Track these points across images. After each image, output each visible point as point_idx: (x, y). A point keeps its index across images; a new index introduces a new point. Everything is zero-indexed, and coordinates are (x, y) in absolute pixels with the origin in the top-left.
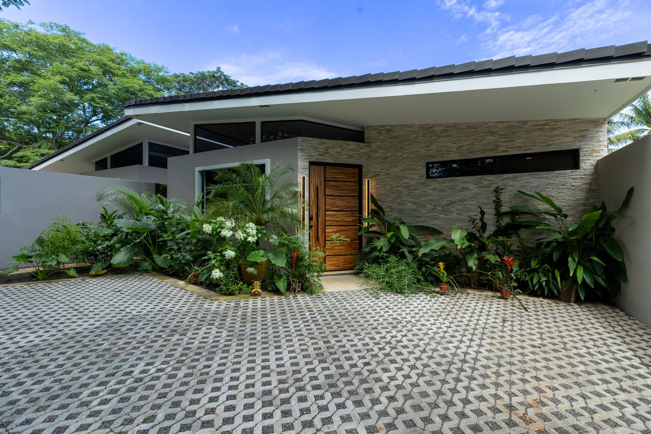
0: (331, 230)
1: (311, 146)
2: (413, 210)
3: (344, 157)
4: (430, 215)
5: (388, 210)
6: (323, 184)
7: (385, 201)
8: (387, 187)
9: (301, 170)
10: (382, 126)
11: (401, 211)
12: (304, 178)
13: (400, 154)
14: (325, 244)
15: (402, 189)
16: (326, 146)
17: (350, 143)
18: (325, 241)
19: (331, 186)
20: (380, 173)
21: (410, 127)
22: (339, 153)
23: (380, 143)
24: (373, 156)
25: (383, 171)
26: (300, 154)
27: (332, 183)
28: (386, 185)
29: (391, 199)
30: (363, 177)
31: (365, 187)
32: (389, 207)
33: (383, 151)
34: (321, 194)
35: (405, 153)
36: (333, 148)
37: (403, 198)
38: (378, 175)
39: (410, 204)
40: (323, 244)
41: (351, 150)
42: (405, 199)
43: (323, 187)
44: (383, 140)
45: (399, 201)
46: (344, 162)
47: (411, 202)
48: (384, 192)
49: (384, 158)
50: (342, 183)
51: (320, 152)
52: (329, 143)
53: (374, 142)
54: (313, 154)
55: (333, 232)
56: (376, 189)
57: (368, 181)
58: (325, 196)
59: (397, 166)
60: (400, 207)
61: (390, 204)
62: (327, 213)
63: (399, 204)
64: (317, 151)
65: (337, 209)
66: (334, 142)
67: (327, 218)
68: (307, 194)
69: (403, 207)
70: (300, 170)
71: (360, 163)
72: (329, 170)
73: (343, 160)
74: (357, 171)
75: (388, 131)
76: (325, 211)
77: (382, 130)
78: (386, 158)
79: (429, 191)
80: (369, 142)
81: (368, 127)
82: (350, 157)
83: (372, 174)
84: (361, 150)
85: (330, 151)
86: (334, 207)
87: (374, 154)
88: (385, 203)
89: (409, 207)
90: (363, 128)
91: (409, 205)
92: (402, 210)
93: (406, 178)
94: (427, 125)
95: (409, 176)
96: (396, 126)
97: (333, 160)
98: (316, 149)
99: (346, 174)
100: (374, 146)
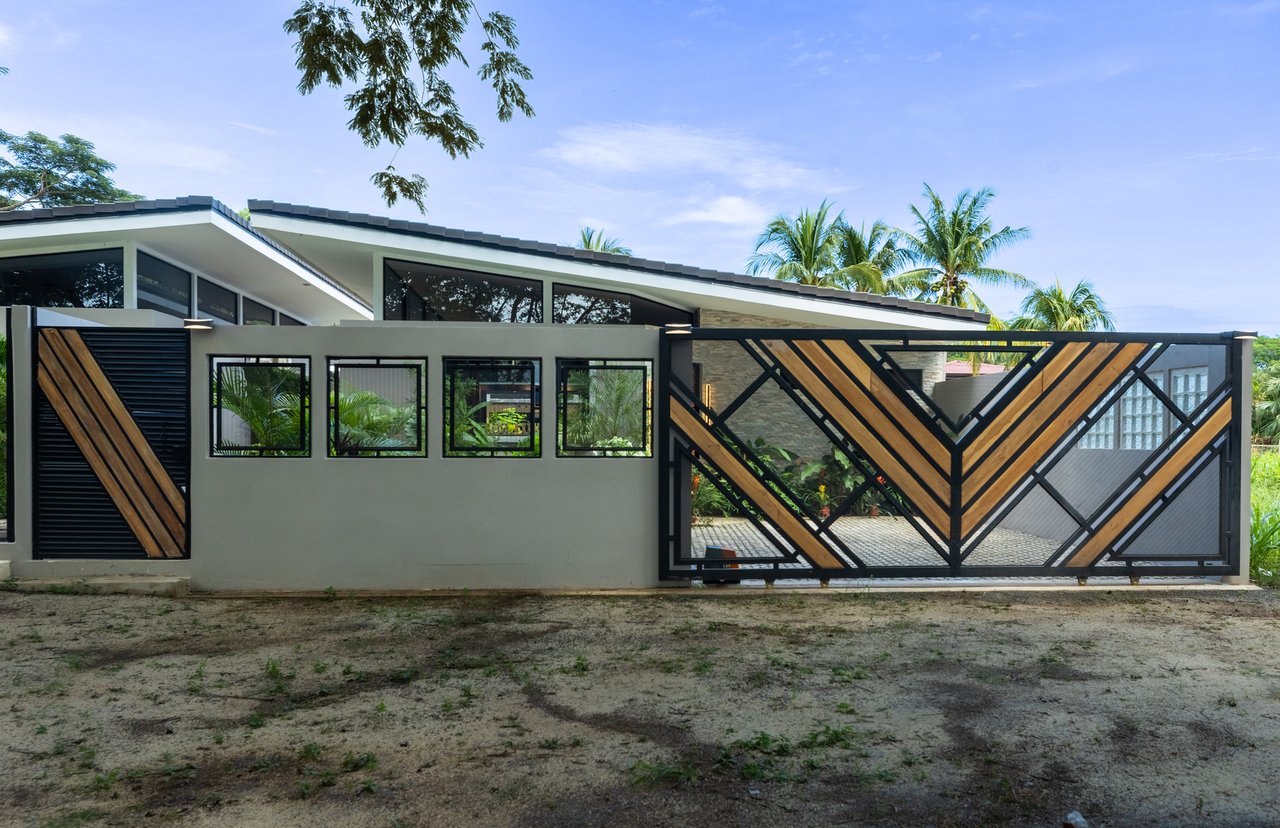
2: (765, 428)
4: (785, 434)
10: (725, 312)
20: (722, 377)
24: (711, 352)
25: (726, 374)
28: (729, 393)
30: (703, 381)
31: (705, 395)
32: (733, 424)
33: (725, 347)
37: (751, 412)
38: (719, 379)
39: (761, 420)
42: (753, 413)
47: (762, 418)
48: (726, 402)
49: (727, 357)
56: (716, 398)
57: (708, 387)
59: (744, 369)
60: (748, 424)
63: (746, 420)
71: (700, 362)
77: (726, 318)
78: (731, 356)
79: (784, 405)
81: (705, 310)
83: (711, 377)
84: (701, 344)
90: (697, 309)
91: (760, 422)
94: (783, 321)
96: (744, 315)
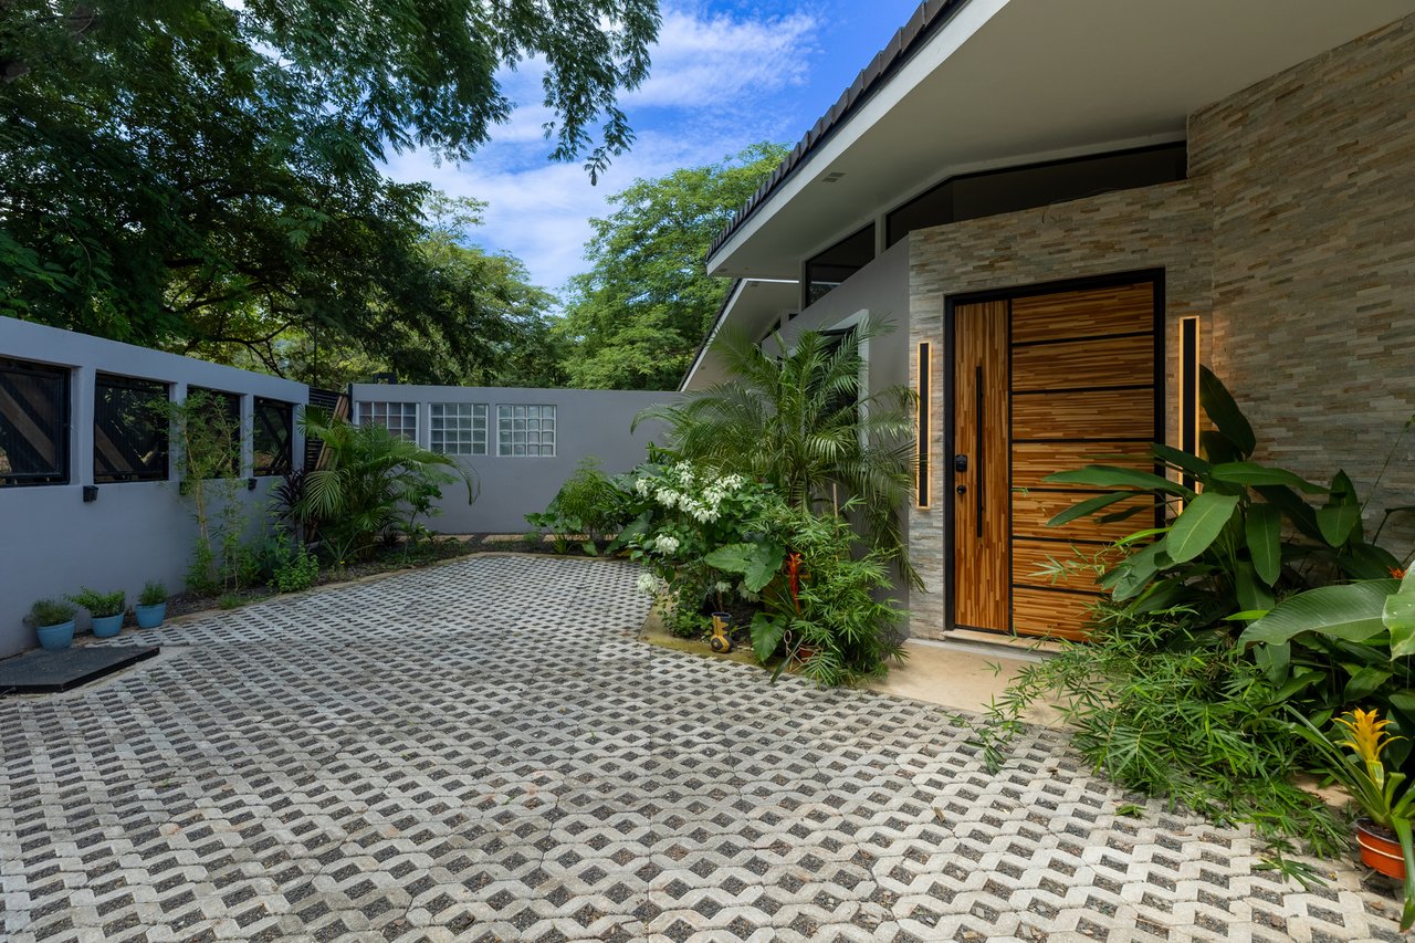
0: (1033, 505)
1: (950, 248)
3: (1076, 253)
5: (1281, 432)
6: (1002, 356)
7: (1267, 398)
8: (1276, 337)
9: (918, 327)
10: (1256, 87)
11: (1342, 438)
12: (924, 348)
13: (1337, 179)
14: (1010, 547)
15: (1351, 339)
16: (1001, 235)
17: (1098, 200)
18: (1011, 537)
19: (1037, 359)
20: (1249, 285)
21: (1400, 32)
22: (1057, 247)
23: (1246, 162)
24: (1217, 223)
25: (1259, 273)
26: (914, 280)
27: (1034, 352)
28: (1272, 328)
29: (1293, 385)
30: (1168, 310)
31: (1175, 350)
32: (1283, 420)
33: (1258, 190)
34: (993, 391)
35: (1368, 167)
36: (1032, 233)
37: (1353, 375)
38: (1239, 292)
40: (1002, 547)
41: (1107, 223)
42: (1362, 379)
43: (1001, 368)
44: (1260, 143)
45: (1335, 390)
46: (1076, 274)
48: (1263, 357)
49: (1265, 219)
50: (1078, 348)
51: (982, 258)
52: (1014, 221)
53: (1223, 165)
54: (958, 271)
55: (1039, 510)
56: (1230, 351)
57: (1189, 326)
58: (1011, 393)
59: (1325, 238)
60: (1341, 419)
61: (1289, 408)
62: (1017, 448)
63: (1334, 405)
64: (971, 257)
65: (1059, 435)
66: (1036, 212)
67: (1017, 466)
68: (936, 395)
69: (1357, 418)
70: (915, 325)
71: (1154, 263)
72: (1024, 310)
73: (1074, 264)
74: (1145, 293)
75: (1283, 96)
76: (1011, 442)
77: (1255, 104)
78: (1273, 214)
80: (1205, 173)
81: (1200, 115)
82: (1102, 248)
83: (1215, 294)
84: (1154, 215)
85: (1020, 247)
86: (1045, 430)
87: (1220, 214)
88: (1264, 407)
89: (1389, 415)
90: (1181, 124)
92: (1351, 432)
93: (1372, 281)
95: (1384, 270)
96: (1323, 58)
97: (1028, 274)
98: (966, 254)
99: (1092, 312)
100: (1221, 181)
